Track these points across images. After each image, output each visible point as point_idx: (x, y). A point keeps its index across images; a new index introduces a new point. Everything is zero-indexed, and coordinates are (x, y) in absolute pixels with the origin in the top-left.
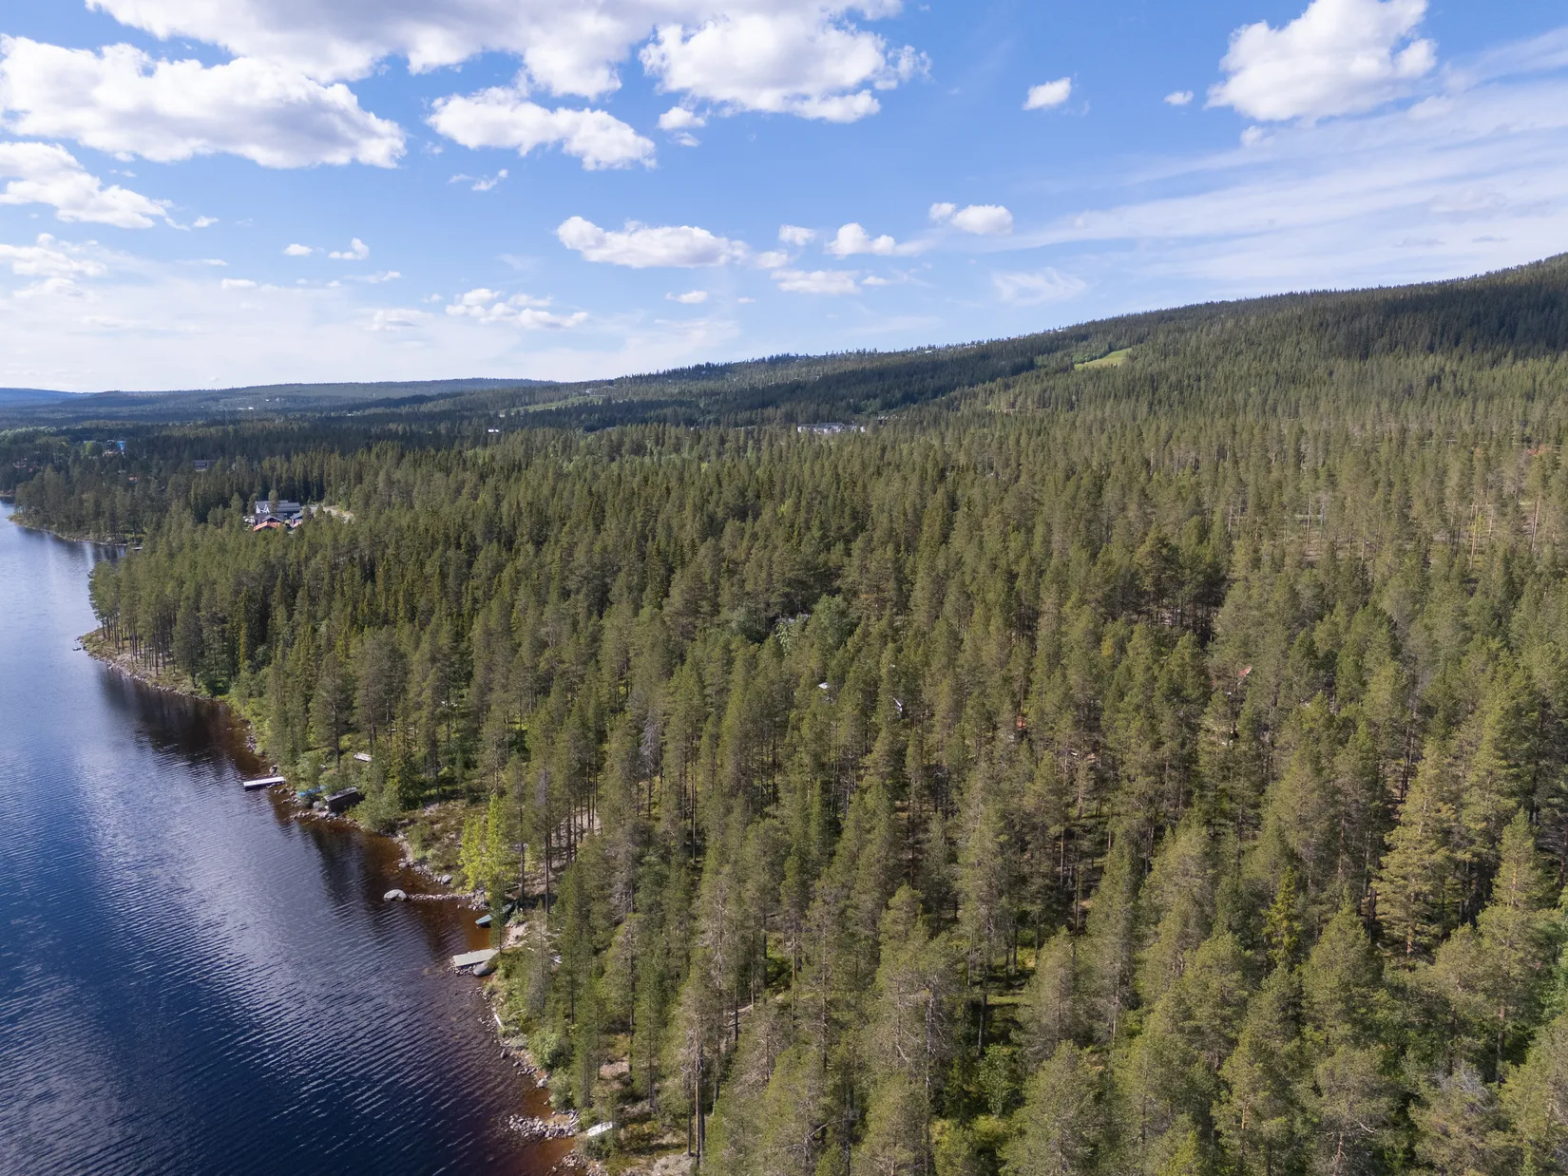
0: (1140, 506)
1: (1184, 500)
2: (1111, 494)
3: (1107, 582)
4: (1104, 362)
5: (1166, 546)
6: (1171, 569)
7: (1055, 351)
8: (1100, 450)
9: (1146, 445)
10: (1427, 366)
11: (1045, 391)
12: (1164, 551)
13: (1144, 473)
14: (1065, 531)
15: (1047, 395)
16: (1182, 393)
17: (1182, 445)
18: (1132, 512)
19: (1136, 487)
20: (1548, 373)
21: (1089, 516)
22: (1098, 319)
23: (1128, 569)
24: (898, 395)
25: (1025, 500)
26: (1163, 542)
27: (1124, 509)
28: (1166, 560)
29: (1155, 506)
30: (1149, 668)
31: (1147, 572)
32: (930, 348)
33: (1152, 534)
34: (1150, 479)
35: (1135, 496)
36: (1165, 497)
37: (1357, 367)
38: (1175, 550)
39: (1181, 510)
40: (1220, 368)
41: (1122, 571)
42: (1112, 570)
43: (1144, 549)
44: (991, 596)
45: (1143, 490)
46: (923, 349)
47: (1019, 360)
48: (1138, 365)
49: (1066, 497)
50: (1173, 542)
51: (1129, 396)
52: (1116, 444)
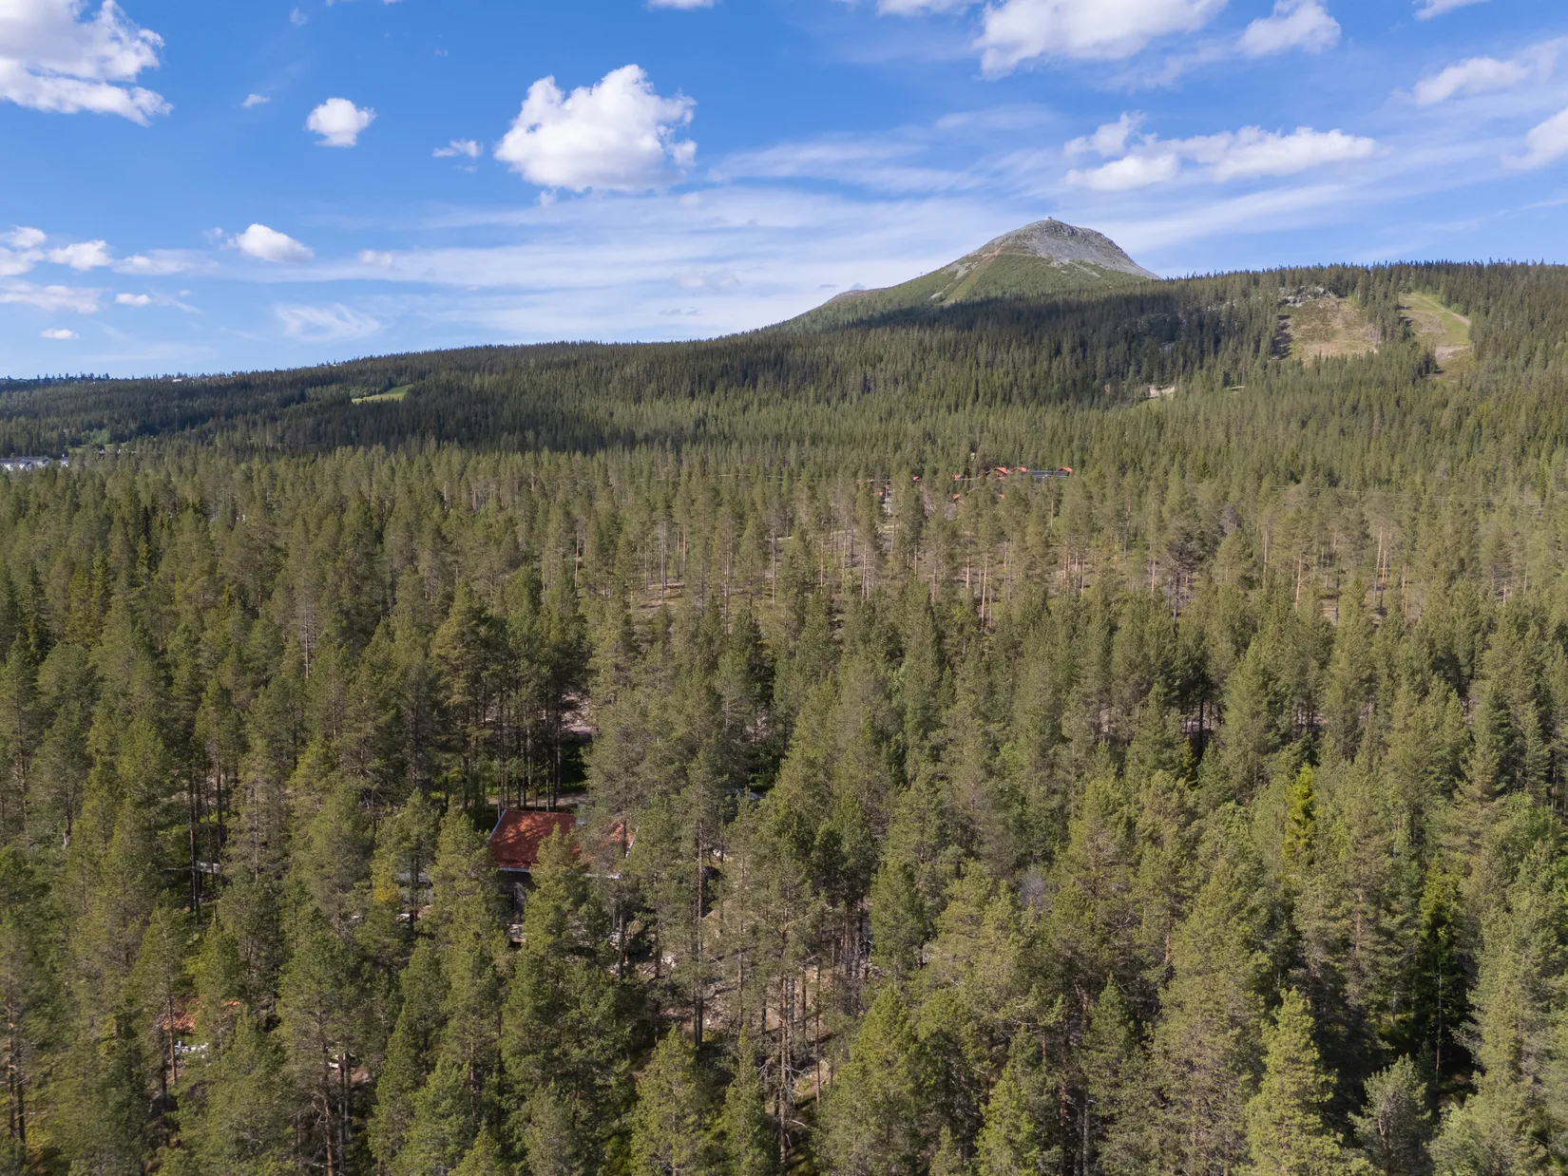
0: (436, 553)
1: (498, 543)
2: (394, 538)
3: (384, 704)
4: (385, 397)
5: (484, 621)
6: (497, 660)
7: (330, 383)
8: (380, 482)
9: (437, 479)
10: (693, 409)
11: (319, 425)
12: (483, 630)
13: (437, 508)
14: (318, 598)
15: (322, 429)
16: (469, 430)
17: (481, 477)
18: (425, 561)
19: (428, 526)
20: (789, 419)
21: (360, 570)
22: (376, 355)
23: (423, 672)
24: (133, 426)
25: (259, 550)
26: (478, 616)
27: (412, 558)
28: (486, 643)
29: (456, 553)
30: (485, 960)
31: (456, 669)
32: (179, 376)
33: (459, 605)
34: (446, 517)
35: (427, 538)
36: (469, 539)
37: (633, 409)
38: (498, 624)
39: (496, 557)
40: (506, 406)
41: (413, 675)
42: (392, 679)
43: (448, 629)
44: (126, 767)
45: (438, 531)
46: (171, 378)
47: (288, 392)
48: (422, 400)
49: (322, 543)
50: (493, 611)
51: (414, 432)
52: (399, 474)
